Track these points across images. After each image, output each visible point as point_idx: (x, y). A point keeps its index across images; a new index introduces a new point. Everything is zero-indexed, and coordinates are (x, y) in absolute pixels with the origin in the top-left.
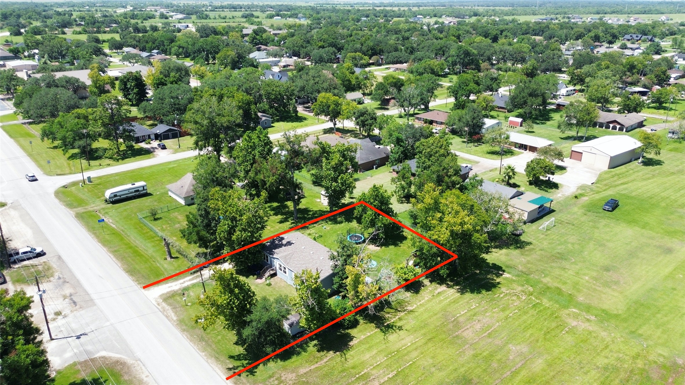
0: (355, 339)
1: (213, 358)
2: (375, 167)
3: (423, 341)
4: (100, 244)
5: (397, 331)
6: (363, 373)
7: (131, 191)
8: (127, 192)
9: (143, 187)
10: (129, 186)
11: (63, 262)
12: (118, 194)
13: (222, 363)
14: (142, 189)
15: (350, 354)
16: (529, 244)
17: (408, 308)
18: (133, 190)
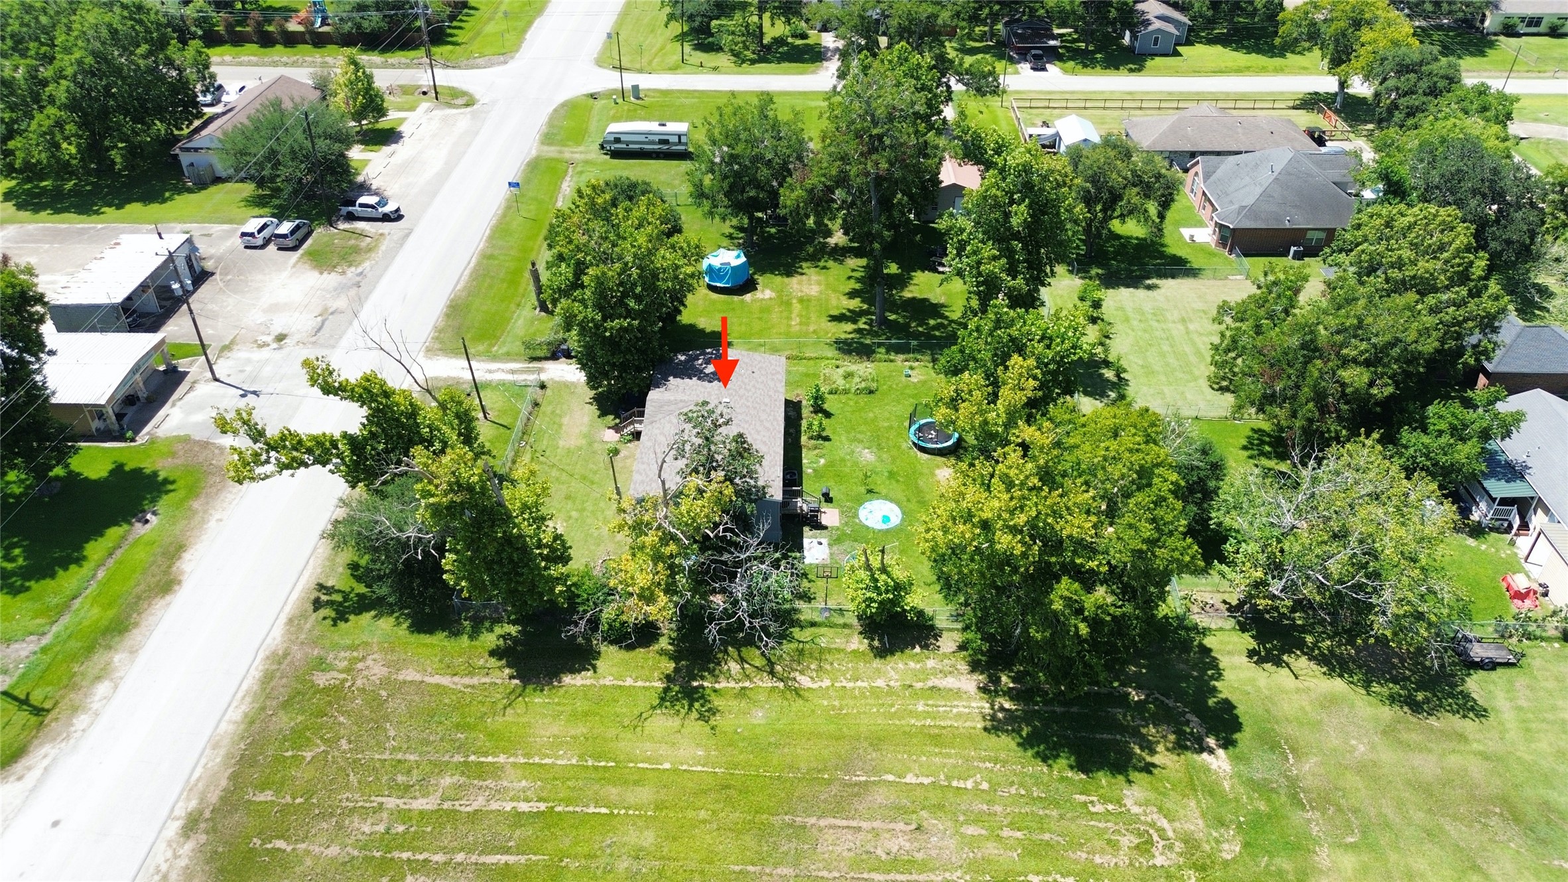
0: (590, 673)
2: (1293, 249)
4: (488, 232)
5: (695, 715)
6: (490, 759)
7: (651, 138)
8: (642, 138)
9: (680, 136)
10: (653, 126)
11: (402, 245)
12: (623, 138)
14: (675, 139)
15: (538, 699)
16: (1478, 712)
17: (799, 677)
18: (656, 138)
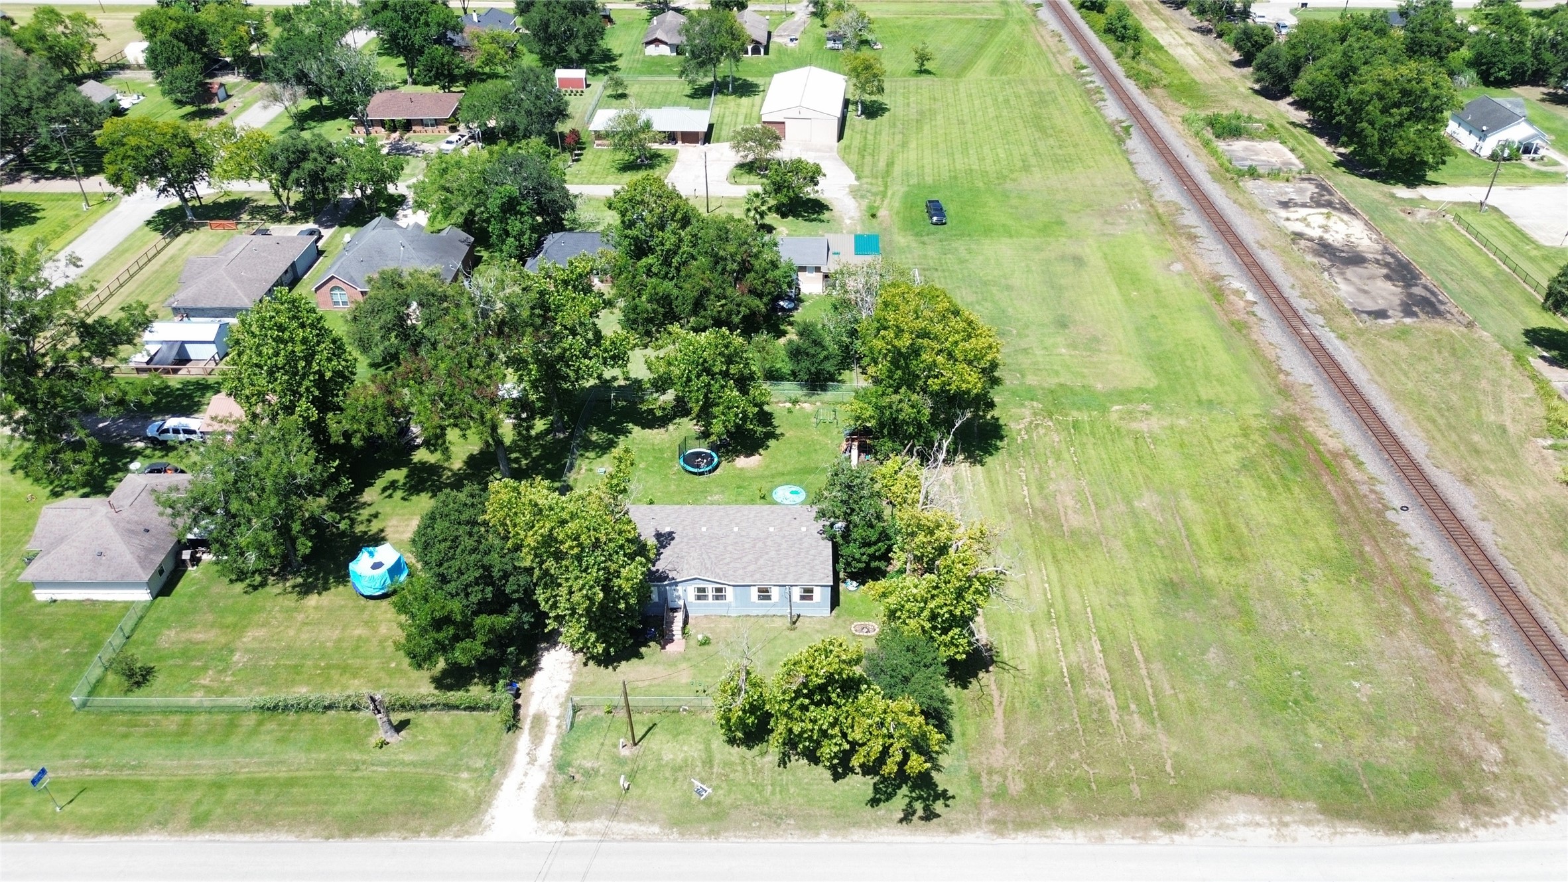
1: (853, 829)
3: (1052, 569)
6: (1065, 670)
13: (879, 823)
